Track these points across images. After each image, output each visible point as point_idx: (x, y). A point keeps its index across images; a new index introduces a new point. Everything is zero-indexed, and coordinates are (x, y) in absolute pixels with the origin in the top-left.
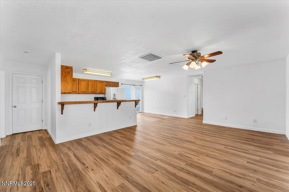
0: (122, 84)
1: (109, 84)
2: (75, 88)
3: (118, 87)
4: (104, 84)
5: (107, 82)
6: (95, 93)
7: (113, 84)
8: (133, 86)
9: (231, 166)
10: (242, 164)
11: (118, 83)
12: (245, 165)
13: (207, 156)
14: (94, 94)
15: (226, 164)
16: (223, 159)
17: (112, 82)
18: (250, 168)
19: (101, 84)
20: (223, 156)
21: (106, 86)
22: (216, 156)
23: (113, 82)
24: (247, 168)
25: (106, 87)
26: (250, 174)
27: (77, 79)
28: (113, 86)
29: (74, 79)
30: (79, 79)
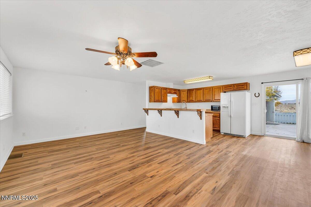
2: (193, 97)
4: (222, 89)
5: (226, 86)
6: (210, 100)
7: (236, 87)
9: (67, 175)
10: (59, 183)
11: (245, 84)
12: (57, 184)
13: (94, 169)
14: (209, 102)
15: (73, 173)
16: (80, 175)
17: (234, 85)
18: (51, 184)
20: (83, 178)
21: (224, 91)
22: (88, 173)
24: (54, 183)
26: (49, 179)
27: (194, 89)
28: (235, 90)
29: (192, 90)
30: (196, 89)
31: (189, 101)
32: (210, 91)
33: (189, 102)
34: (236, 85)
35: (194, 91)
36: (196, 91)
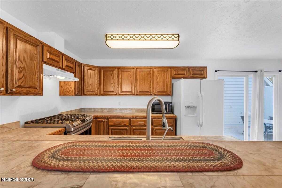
0: (216, 71)
1: (182, 73)
2: (112, 85)
3: (205, 77)
4: (169, 73)
5: (176, 69)
6: (149, 93)
7: (191, 72)
8: (252, 75)
11: (205, 69)
14: (146, 95)
17: (189, 68)
19: (163, 73)
21: (173, 78)
23: (191, 67)
25: (174, 81)
27: (116, 67)
28: (190, 77)
29: (111, 69)
30: (119, 68)
31: (102, 93)
32: (149, 74)
33: (103, 95)
34: (192, 69)
35: (116, 72)
36: (120, 73)
